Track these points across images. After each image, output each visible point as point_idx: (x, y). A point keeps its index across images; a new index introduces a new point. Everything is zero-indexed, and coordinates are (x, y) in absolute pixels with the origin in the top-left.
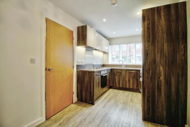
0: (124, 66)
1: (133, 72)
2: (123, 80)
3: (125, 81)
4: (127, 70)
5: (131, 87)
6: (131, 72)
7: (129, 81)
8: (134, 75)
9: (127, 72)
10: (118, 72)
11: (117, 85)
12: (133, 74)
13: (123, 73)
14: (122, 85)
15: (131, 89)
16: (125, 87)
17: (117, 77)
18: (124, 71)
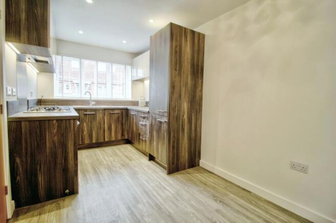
0: (93, 103)
1: (116, 112)
2: (98, 130)
3: (102, 129)
4: (105, 109)
5: (113, 139)
6: (112, 113)
7: (110, 129)
8: (118, 118)
9: (106, 113)
10: (89, 114)
11: (87, 141)
12: (116, 116)
13: (99, 116)
14: (97, 139)
15: (113, 141)
16: (102, 140)
17: (85, 124)
18: (101, 111)
